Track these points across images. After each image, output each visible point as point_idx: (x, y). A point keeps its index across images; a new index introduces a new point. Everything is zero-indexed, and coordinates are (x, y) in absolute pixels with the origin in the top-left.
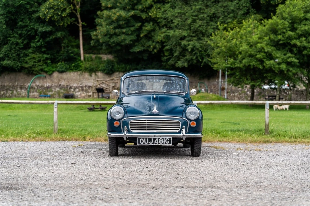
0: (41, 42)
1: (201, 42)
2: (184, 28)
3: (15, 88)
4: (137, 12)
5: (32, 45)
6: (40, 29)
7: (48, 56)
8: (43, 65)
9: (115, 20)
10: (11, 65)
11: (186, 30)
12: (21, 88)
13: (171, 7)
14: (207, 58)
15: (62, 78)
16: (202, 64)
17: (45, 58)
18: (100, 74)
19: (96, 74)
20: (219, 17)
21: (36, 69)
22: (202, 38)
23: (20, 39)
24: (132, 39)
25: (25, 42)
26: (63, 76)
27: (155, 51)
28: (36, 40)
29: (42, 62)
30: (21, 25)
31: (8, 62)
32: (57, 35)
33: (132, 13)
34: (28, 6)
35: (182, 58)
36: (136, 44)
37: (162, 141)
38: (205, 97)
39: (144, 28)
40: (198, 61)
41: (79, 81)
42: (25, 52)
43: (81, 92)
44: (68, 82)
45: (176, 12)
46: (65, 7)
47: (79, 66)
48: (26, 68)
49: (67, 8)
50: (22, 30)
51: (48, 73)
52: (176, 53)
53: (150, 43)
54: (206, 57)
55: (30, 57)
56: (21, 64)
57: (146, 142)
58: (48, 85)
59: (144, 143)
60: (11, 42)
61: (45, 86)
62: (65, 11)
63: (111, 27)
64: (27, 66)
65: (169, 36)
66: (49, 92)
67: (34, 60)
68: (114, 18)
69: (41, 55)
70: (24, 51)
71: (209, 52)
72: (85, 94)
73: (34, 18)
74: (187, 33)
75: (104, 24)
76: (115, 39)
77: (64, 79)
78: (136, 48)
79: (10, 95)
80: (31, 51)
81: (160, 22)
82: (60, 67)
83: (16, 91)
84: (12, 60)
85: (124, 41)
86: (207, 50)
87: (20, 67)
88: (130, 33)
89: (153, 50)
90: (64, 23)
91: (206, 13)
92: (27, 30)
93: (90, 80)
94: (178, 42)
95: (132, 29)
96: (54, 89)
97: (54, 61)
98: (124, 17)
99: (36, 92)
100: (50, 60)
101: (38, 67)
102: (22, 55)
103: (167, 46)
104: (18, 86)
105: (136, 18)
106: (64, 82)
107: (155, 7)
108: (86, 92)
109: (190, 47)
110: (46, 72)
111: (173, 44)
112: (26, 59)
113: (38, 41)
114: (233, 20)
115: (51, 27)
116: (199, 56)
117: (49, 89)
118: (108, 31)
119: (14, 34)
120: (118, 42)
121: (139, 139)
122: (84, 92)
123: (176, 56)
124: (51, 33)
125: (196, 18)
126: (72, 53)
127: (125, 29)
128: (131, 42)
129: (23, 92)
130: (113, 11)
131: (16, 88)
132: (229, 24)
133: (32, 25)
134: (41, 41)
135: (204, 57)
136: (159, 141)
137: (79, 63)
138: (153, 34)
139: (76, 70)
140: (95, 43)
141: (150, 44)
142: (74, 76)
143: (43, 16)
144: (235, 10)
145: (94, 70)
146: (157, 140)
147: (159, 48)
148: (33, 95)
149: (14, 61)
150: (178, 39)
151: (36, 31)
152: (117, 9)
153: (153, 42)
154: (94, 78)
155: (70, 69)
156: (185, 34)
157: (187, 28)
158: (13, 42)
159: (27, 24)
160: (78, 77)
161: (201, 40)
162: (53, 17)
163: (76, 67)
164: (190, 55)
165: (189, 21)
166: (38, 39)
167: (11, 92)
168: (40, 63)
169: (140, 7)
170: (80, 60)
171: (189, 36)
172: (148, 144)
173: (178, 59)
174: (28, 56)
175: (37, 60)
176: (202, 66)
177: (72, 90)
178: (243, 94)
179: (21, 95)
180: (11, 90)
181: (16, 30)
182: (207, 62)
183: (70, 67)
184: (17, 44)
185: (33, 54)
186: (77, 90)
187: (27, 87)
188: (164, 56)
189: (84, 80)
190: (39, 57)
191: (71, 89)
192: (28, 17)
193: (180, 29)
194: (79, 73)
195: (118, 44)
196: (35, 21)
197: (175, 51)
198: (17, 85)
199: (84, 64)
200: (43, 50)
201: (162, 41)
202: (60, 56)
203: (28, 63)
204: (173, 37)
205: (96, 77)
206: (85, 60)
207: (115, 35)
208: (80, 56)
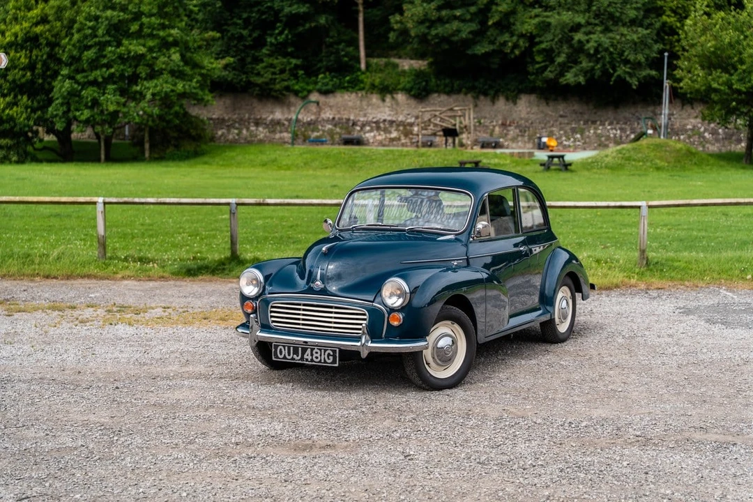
0: (287, 36)
1: (611, 35)
2: (576, 8)
3: (244, 125)
5: (269, 40)
6: (287, 10)
7: (298, 62)
8: (289, 79)
10: (229, 79)
11: (581, 12)
12: (257, 124)
14: (624, 68)
15: (326, 104)
16: (613, 79)
17: (292, 65)
18: (401, 97)
19: (393, 98)
21: (278, 87)
22: (612, 28)
23: (244, 29)
24: (472, 29)
25: (255, 35)
26: (327, 100)
27: (517, 52)
28: (277, 31)
29: (287, 72)
32: (318, 22)
35: (571, 67)
36: (478, 39)
38: (662, 147)
39: (494, 8)
40: (605, 72)
41: (360, 111)
42: (254, 55)
43: (375, 132)
44: (339, 112)
47: (358, 80)
48: (257, 85)
50: (252, 12)
51: (300, 95)
52: (559, 56)
53: (506, 37)
54: (622, 65)
55: (264, 64)
56: (247, 77)
58: (309, 119)
60: (229, 34)
61: (305, 121)
63: (433, 5)
64: (259, 80)
65: (549, 24)
66: (313, 131)
67: (272, 70)
69: (285, 60)
70: (253, 52)
71: (627, 56)
72: (384, 137)
74: (583, 18)
76: (439, 30)
77: (331, 107)
78: (478, 47)
79: (234, 137)
80: (267, 52)
82: (323, 83)
83: (248, 129)
84: (231, 70)
85: (457, 33)
86: (624, 51)
87: (245, 82)
88: (468, 17)
89: (512, 51)
92: (259, 10)
93: (382, 109)
94: (565, 36)
95: (473, 9)
96: (322, 126)
97: (311, 72)
99: (287, 131)
100: (301, 70)
101: (279, 83)
102: (249, 59)
103: (541, 42)
104: (251, 121)
106: (330, 112)
108: (385, 133)
109: (593, 46)
110: (296, 93)
111: (556, 40)
112: (258, 67)
113: (281, 33)
115: (307, 5)
116: (609, 62)
117: (312, 127)
118: (427, 13)
119: (235, 20)
120: (445, 35)
122: (382, 133)
123: (559, 63)
124: (305, 17)
126: (345, 56)
127: (460, 10)
128: (471, 36)
129: (262, 132)
131: (246, 123)
134: (286, 32)
135: (617, 65)
137: (358, 76)
138: (512, 20)
139: (353, 88)
140: (397, 38)
141: (507, 39)
142: (350, 101)
145: (391, 89)
147: (525, 47)
148: (281, 138)
149: (234, 72)
150: (566, 30)
151: (277, 13)
153: (512, 35)
154: (389, 104)
155: (341, 87)
156: (580, 19)
157: (583, 7)
158: (233, 35)
160: (358, 102)
161: (611, 31)
163: (352, 83)
164: (587, 60)
166: (280, 29)
167: (236, 131)
168: (285, 76)
170: (359, 69)
171: (588, 23)
173: (564, 68)
174: (262, 61)
175: (278, 68)
176: (611, 83)
177: (358, 128)
178: (697, 136)
179: (256, 137)
180: (237, 129)
181: (237, 11)
182: (622, 75)
183: (340, 83)
184: (241, 38)
185: (272, 58)
186: (368, 128)
187: (268, 123)
188: (534, 62)
189: (370, 107)
190: (282, 64)
191: (354, 127)
193: (569, 9)
194: (360, 95)
195: (444, 39)
197: (559, 54)
198: (249, 119)
199: (367, 78)
200: (289, 50)
201: (531, 33)
202: (321, 61)
203: (262, 76)
204: (556, 26)
205: (393, 103)
206: (370, 69)
207: (440, 20)
208: (359, 62)
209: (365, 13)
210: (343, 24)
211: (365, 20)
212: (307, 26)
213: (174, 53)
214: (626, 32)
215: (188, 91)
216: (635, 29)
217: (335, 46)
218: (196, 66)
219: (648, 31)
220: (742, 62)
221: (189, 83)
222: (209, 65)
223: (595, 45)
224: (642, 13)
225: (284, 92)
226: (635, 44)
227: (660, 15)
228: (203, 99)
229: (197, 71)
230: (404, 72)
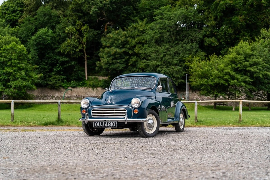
0: (61, 68)
1: (169, 68)
2: (157, 60)
4: (127, 49)
5: (54, 70)
6: (61, 60)
7: (64, 77)
9: (113, 54)
11: (159, 61)
13: (148, 46)
17: (62, 78)
18: (99, 89)
19: (97, 89)
20: (180, 54)
21: (57, 85)
22: (169, 66)
23: (46, 66)
24: (123, 66)
25: (50, 68)
26: (74, 90)
28: (57, 67)
30: (47, 56)
31: (38, 81)
32: (71, 64)
33: (123, 50)
34: (53, 45)
36: (125, 70)
37: (110, 124)
39: (130, 59)
41: (86, 93)
42: (49, 74)
44: (78, 94)
45: (152, 49)
46: (78, 45)
47: (85, 83)
48: (50, 85)
49: (79, 46)
50: (49, 60)
51: (65, 88)
55: (53, 78)
56: (46, 82)
57: (99, 125)
58: (68, 96)
59: (98, 126)
62: (78, 48)
63: (110, 58)
64: (51, 83)
65: (149, 65)
67: (56, 80)
68: (113, 52)
69: (60, 76)
73: (56, 52)
74: (160, 63)
75: (105, 56)
76: (113, 66)
77: (75, 92)
80: (54, 74)
81: (142, 56)
82: (73, 84)
85: (118, 68)
86: (173, 74)
87: (46, 84)
88: (122, 62)
90: (76, 56)
91: (172, 51)
92: (51, 60)
93: (93, 93)
95: (124, 60)
96: (73, 98)
97: (69, 80)
98: (119, 53)
100: (65, 80)
101: (58, 84)
102: (47, 76)
103: (146, 71)
105: (126, 53)
107: (137, 47)
110: (63, 87)
111: (151, 70)
112: (50, 79)
113: (58, 67)
114: (189, 55)
115: (68, 58)
117: (69, 98)
118: (108, 61)
119: (43, 63)
120: (115, 68)
121: (95, 123)
124: (67, 62)
125: (166, 54)
126: (80, 75)
127: (119, 60)
128: (123, 69)
130: (112, 48)
132: (187, 58)
133: (55, 57)
134: (60, 67)
136: (108, 124)
137: (85, 82)
138: (136, 64)
139: (83, 86)
140: (98, 69)
141: (135, 70)
142: (82, 90)
143: (63, 51)
144: (190, 49)
145: (96, 86)
146: (106, 123)
149: (42, 80)
150: (154, 67)
151: (57, 61)
152: (114, 47)
153: (137, 68)
154: (95, 91)
156: (159, 63)
157: (160, 59)
158: (42, 68)
159: (51, 56)
160: (85, 91)
161: (169, 67)
162: (70, 51)
163: (83, 84)
165: (162, 55)
168: (60, 82)
169: (128, 46)
170: (85, 80)
171: (161, 65)
172: (101, 126)
174: (52, 77)
180: (43, 99)
181: (44, 60)
183: (79, 84)
184: (45, 69)
185: (55, 76)
189: (89, 92)
190: (59, 78)
192: (52, 51)
193: (155, 60)
194: (85, 88)
195: (114, 70)
196: (56, 54)
199: (88, 82)
200: (61, 73)
201: (143, 68)
202: (72, 77)
203: (52, 82)
204: (151, 66)
205: (97, 91)
206: (89, 80)
207: (113, 63)
208: (85, 77)
209: (87, 62)
210: (80, 65)
211: (87, 63)
212: (68, 65)
213: (23, 72)
214: (174, 68)
215: (27, 85)
216: (176, 67)
217: (77, 72)
218: (30, 76)
219: (181, 67)
220: (212, 76)
221: (28, 82)
222: (35, 76)
223: (164, 72)
224: (179, 62)
225: (59, 87)
226: (177, 71)
227: (185, 62)
228: (32, 88)
229: (30, 78)
230: (100, 81)
